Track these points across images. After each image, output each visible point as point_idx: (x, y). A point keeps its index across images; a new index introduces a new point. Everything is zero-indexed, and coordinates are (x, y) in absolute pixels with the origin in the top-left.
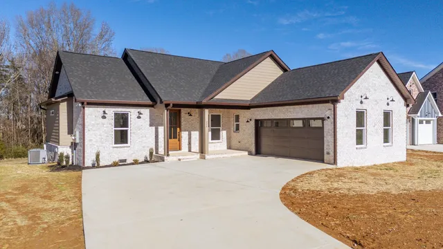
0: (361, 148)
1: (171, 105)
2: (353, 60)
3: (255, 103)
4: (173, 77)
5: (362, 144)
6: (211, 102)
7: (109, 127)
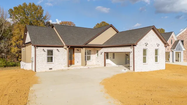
0: (145, 64)
1: (70, 47)
2: (143, 29)
3: (104, 46)
4: (71, 35)
5: (145, 62)
6: (86, 45)
7: (45, 55)
